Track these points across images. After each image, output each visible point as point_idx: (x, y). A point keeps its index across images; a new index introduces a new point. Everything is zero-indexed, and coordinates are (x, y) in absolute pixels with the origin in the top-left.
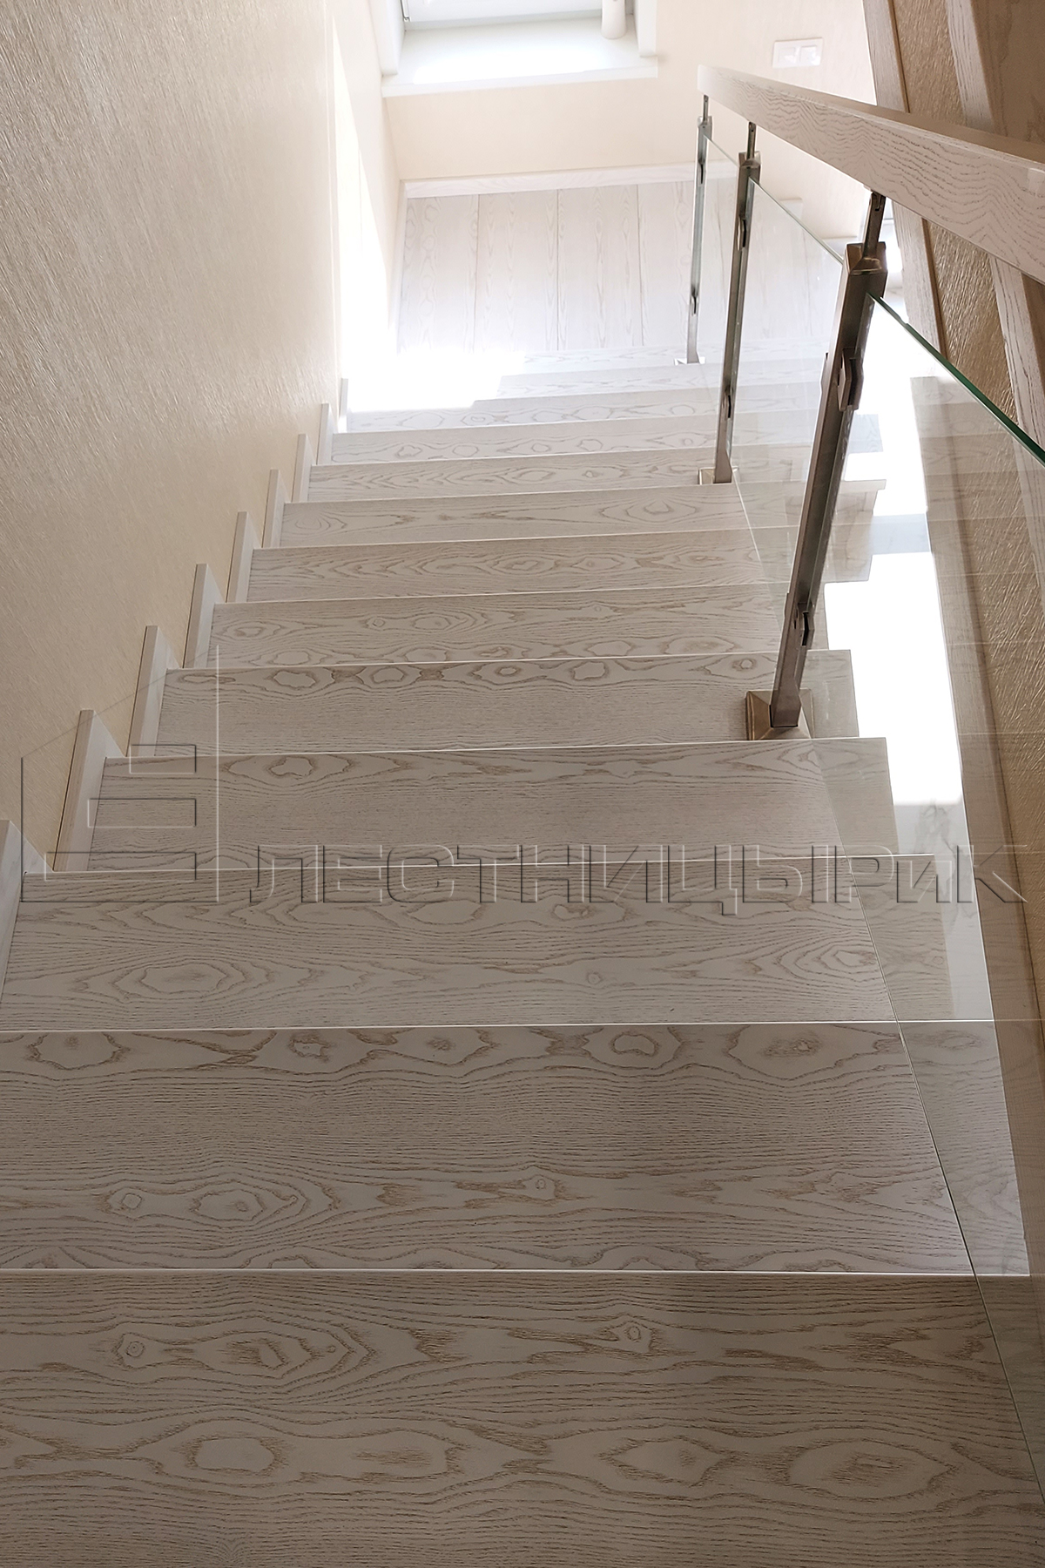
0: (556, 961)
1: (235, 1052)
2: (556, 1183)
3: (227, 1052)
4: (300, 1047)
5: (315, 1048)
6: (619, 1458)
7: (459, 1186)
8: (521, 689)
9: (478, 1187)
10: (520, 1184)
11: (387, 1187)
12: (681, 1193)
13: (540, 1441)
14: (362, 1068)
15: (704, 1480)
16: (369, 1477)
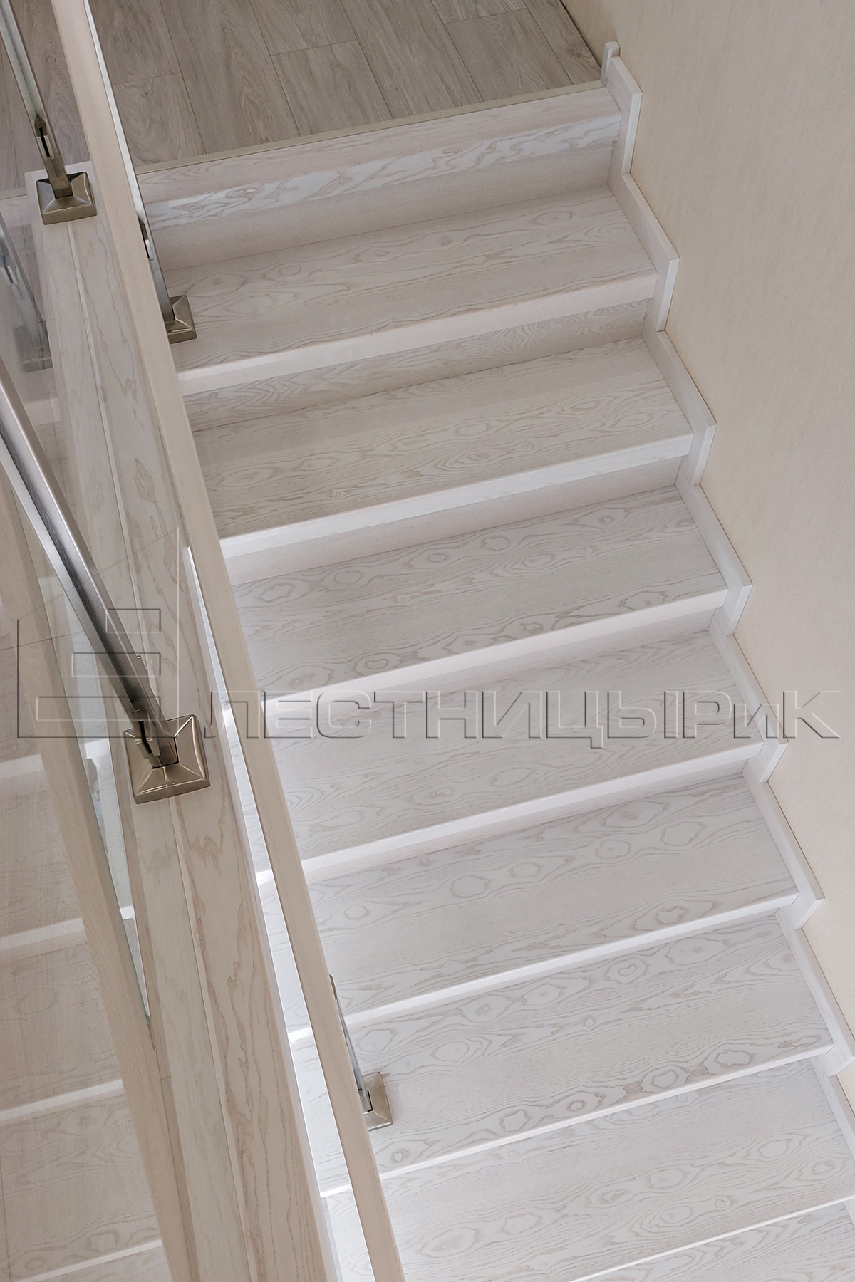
0: (441, 765)
1: (567, 617)
2: (397, 602)
3: (571, 616)
4: (538, 626)
5: (529, 627)
6: (334, 461)
7: (439, 591)
8: (561, 1091)
9: (431, 593)
10: (413, 598)
11: (472, 583)
12: (341, 611)
13: (364, 458)
14: (503, 625)
15: (303, 462)
16: (423, 435)
